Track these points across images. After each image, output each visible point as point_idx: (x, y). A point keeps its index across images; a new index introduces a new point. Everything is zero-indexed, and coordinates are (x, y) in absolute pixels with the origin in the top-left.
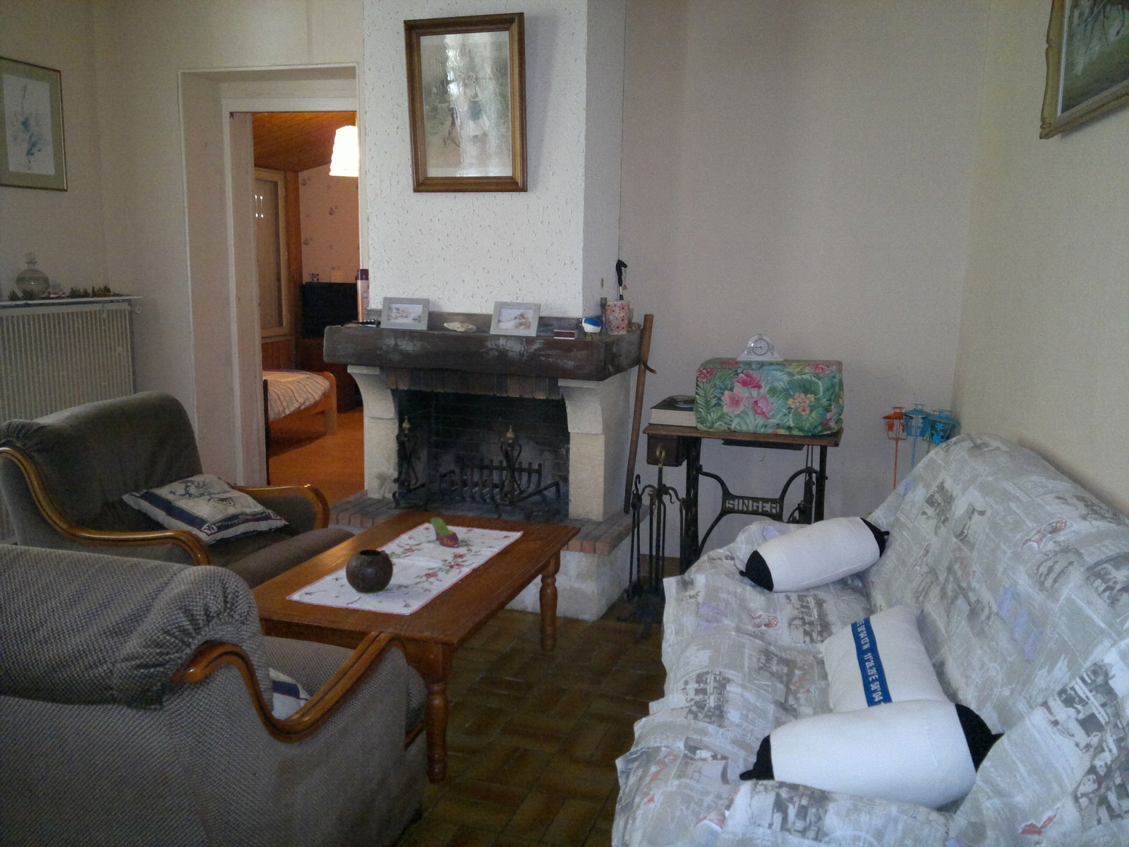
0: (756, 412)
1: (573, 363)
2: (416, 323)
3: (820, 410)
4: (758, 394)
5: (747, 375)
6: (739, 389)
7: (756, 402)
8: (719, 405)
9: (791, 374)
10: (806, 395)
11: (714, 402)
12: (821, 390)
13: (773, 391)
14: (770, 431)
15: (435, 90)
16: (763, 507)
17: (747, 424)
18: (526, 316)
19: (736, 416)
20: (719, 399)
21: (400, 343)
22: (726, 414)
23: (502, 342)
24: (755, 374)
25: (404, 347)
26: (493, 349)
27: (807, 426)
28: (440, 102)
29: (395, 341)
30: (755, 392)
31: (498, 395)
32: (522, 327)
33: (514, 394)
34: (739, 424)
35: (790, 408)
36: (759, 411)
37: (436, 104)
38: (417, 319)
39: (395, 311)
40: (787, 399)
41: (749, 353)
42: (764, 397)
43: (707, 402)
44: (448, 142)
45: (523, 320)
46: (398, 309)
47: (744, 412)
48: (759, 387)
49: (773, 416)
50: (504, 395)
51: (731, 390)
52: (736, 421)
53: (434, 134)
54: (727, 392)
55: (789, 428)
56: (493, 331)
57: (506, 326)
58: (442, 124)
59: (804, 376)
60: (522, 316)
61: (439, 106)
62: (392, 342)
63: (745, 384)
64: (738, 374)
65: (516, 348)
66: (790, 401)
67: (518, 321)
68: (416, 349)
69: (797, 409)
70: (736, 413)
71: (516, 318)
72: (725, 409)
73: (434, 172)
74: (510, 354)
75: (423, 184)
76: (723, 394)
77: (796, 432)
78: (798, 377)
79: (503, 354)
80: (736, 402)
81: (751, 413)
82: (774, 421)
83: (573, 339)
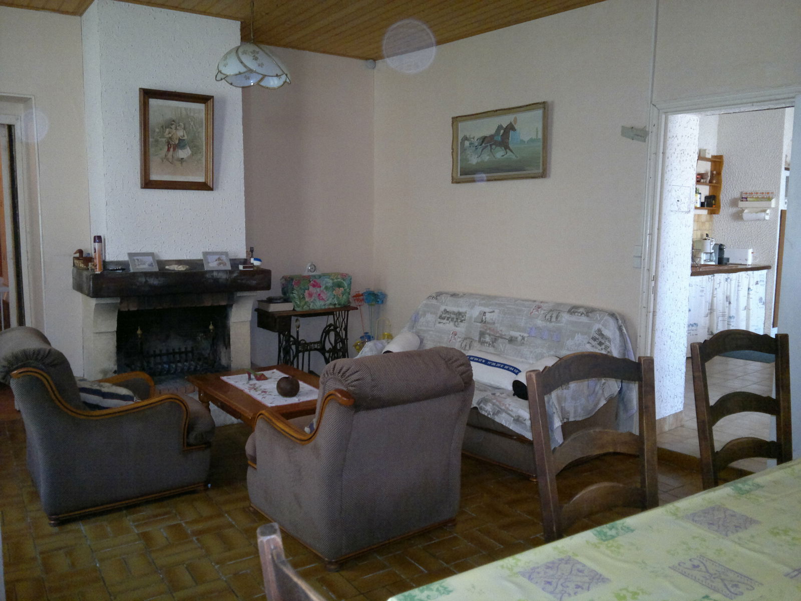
0: (319, 299)
1: (255, 282)
2: (150, 267)
3: (347, 294)
4: (320, 290)
5: (314, 282)
6: (311, 288)
7: (319, 295)
8: (304, 298)
9: (333, 279)
10: (339, 288)
11: (302, 296)
12: (346, 285)
13: (326, 288)
14: (326, 307)
15: (157, 130)
16: (314, 346)
17: (316, 306)
18: (221, 259)
19: (311, 302)
20: (303, 295)
21: (148, 280)
22: (307, 301)
23: (215, 274)
24: (318, 281)
25: (152, 282)
26: (210, 278)
27: (343, 302)
28: (160, 138)
29: (145, 279)
30: (318, 290)
31: (198, 306)
32: (222, 265)
33: (208, 303)
34: (313, 306)
35: (335, 295)
36: (321, 298)
37: (158, 138)
38: (151, 265)
39: (136, 261)
40: (333, 291)
41: (308, 271)
42: (322, 291)
43: (299, 297)
44: (165, 160)
45: (220, 261)
46: (138, 260)
47: (314, 300)
48: (320, 287)
49: (328, 300)
50: (202, 305)
51: (308, 289)
52: (312, 304)
53: (156, 155)
54: (306, 291)
55: (335, 304)
56: (206, 269)
57: (212, 265)
58: (161, 149)
59: (338, 280)
60: (219, 259)
61: (160, 140)
62: (143, 280)
63: (314, 286)
64: (310, 282)
65: (224, 276)
66: (334, 292)
67: (218, 262)
68: (160, 283)
69: (337, 295)
70: (311, 300)
71: (216, 260)
72: (307, 299)
73: (154, 177)
74: (221, 280)
75: (148, 184)
76: (305, 292)
77: (337, 306)
78: (335, 280)
79: (216, 280)
80: (310, 295)
81: (317, 300)
82: (328, 302)
83: (252, 269)
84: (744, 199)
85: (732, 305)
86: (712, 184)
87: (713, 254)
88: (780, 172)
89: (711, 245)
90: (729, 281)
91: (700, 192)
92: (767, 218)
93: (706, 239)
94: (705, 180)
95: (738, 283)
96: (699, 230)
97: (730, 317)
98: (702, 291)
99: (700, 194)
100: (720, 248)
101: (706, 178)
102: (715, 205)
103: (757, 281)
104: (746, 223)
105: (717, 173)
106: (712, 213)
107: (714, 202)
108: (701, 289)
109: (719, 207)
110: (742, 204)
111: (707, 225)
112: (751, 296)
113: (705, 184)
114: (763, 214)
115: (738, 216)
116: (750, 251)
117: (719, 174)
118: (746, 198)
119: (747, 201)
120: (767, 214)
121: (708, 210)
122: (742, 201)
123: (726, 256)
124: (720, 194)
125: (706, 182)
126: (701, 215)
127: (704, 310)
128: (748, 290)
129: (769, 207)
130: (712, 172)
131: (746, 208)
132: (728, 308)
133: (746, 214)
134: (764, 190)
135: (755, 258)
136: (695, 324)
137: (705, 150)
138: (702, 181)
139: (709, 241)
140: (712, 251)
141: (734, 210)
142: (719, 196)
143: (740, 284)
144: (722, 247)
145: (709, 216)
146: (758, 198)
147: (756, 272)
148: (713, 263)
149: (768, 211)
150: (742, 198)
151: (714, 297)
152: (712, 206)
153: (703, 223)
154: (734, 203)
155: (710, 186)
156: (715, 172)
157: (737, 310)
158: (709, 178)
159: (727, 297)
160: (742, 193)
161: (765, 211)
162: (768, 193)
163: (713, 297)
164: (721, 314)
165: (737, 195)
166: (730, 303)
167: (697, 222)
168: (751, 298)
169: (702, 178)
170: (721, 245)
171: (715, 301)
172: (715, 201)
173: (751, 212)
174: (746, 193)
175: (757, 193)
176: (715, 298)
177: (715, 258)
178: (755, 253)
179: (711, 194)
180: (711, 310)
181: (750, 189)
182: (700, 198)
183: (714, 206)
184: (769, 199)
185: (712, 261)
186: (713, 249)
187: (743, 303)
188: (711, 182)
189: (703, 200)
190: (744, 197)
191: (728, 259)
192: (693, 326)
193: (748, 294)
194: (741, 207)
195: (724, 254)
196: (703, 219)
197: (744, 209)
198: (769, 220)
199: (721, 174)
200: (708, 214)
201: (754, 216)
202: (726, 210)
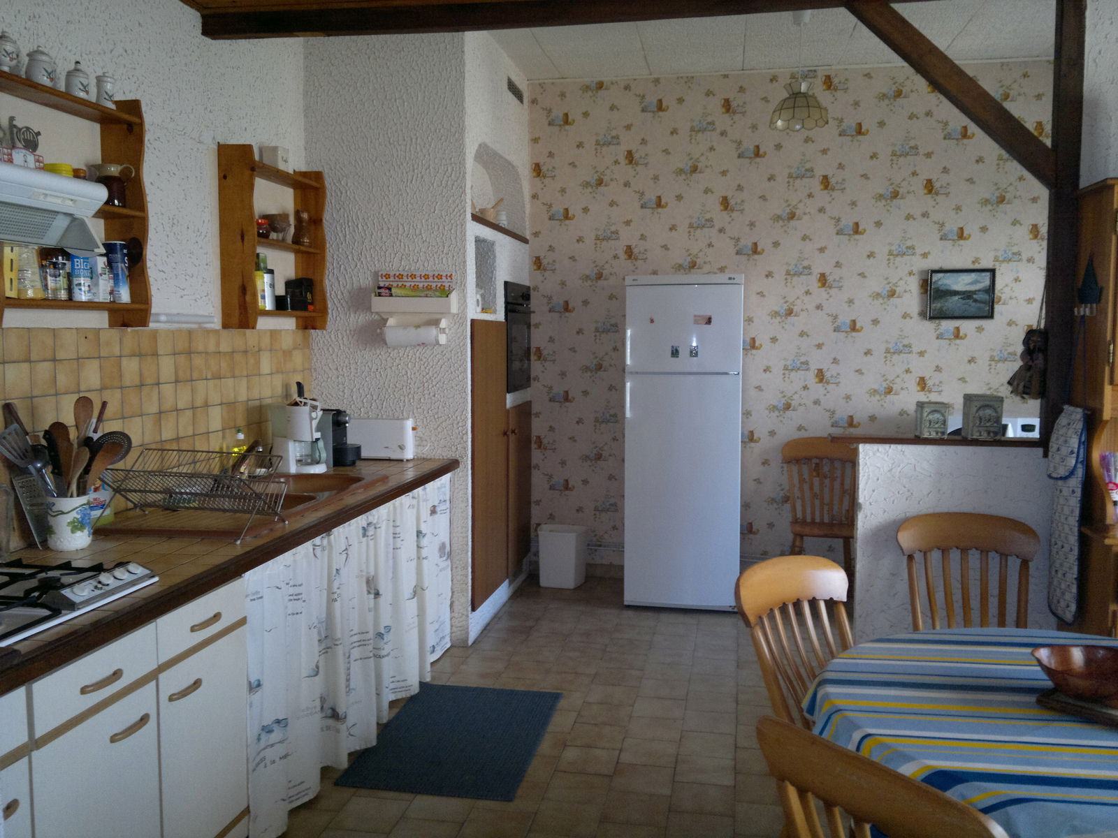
84: (384, 290)
85: (382, 600)
86: (302, 248)
87: (321, 444)
88: (463, 225)
89: (312, 419)
90: (371, 532)
91: (269, 267)
92: (443, 339)
93: (296, 404)
94: (281, 236)
95: (394, 526)
96: (278, 372)
97: (380, 635)
98: (296, 597)
99: (271, 272)
100: (337, 421)
101: (283, 230)
102: (312, 304)
103: (434, 506)
104: (394, 354)
105: (310, 219)
106: (308, 324)
107: (309, 296)
108: (292, 591)
109: (324, 311)
110: (380, 304)
111: (298, 358)
112: (424, 553)
113: (280, 245)
114: (433, 331)
115: (373, 334)
116: (409, 423)
117: (317, 221)
118: (390, 289)
119: (391, 295)
120: (443, 331)
121: (297, 318)
122: (380, 295)
123: (352, 439)
124: (322, 275)
125: (283, 240)
126: (281, 331)
127: (308, 652)
128: (418, 536)
129: (446, 313)
130: (297, 213)
131: (391, 314)
132: (372, 613)
133: (394, 331)
134: (430, 268)
135: (420, 441)
136: (278, 722)
137: (275, 149)
138: (273, 236)
139: (307, 408)
140: (318, 435)
141: (362, 318)
142: (322, 281)
143: (398, 530)
144: (341, 418)
145: (300, 333)
146: (415, 288)
147: (430, 486)
148: (320, 469)
149: (443, 324)
150: (380, 288)
151: (335, 600)
152: (305, 309)
153: (287, 354)
154: (359, 300)
155: (297, 252)
156: (305, 216)
157: (396, 606)
158: (292, 230)
159: (368, 582)
160: (376, 274)
161: (436, 323)
162: (440, 277)
163: (331, 600)
164: (355, 638)
165: (366, 281)
166: (377, 594)
167: (271, 350)
168: (426, 558)
169: (275, 230)
170: (339, 413)
171: (338, 614)
172: (311, 293)
173: (405, 326)
174: (388, 276)
175: (413, 276)
176: (337, 604)
177: (325, 452)
178: (419, 429)
179: (300, 275)
180: (328, 642)
181: (395, 265)
182: (272, 286)
183: (311, 308)
184: (445, 293)
185: (318, 463)
186: (317, 430)
187: (408, 581)
188: (297, 240)
189: (281, 291)
190: (382, 284)
191: (358, 449)
192: (270, 731)
193: (419, 547)
194: (377, 310)
195: (346, 436)
196: (287, 342)
197: (385, 317)
198: (446, 346)
199: (321, 220)
200: (297, 327)
201: (412, 335)
202: (340, 319)
